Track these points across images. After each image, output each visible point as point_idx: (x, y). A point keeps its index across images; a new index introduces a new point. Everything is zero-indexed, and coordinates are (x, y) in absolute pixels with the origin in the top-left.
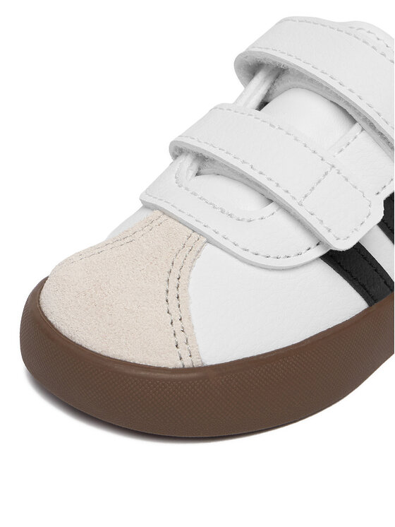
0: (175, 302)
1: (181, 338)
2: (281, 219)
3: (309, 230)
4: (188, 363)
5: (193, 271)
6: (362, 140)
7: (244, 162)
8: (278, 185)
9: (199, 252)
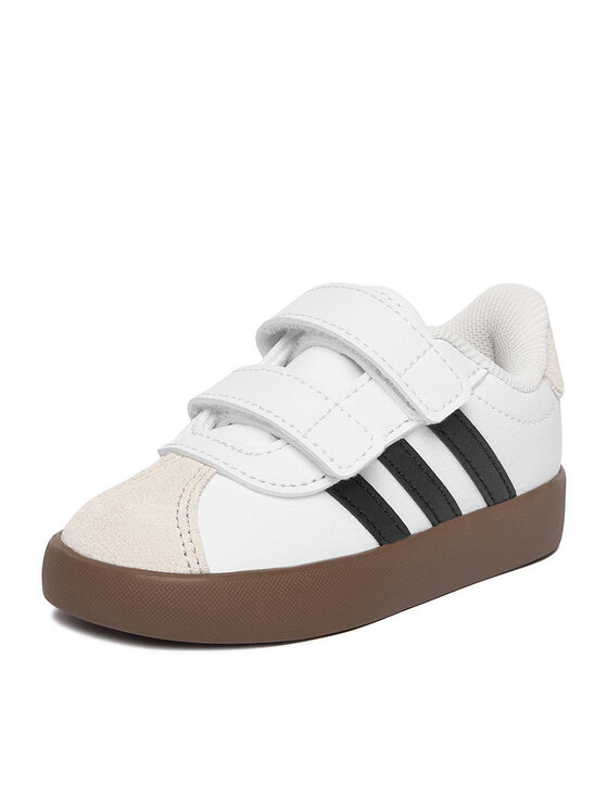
0: (185, 518)
1: (189, 547)
2: (288, 452)
3: (313, 461)
4: (195, 570)
5: (203, 495)
6: (370, 388)
7: (254, 404)
8: (283, 421)
9: (208, 480)
